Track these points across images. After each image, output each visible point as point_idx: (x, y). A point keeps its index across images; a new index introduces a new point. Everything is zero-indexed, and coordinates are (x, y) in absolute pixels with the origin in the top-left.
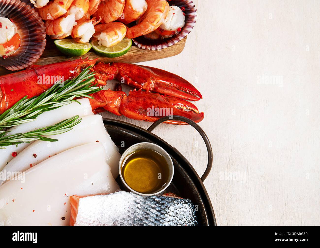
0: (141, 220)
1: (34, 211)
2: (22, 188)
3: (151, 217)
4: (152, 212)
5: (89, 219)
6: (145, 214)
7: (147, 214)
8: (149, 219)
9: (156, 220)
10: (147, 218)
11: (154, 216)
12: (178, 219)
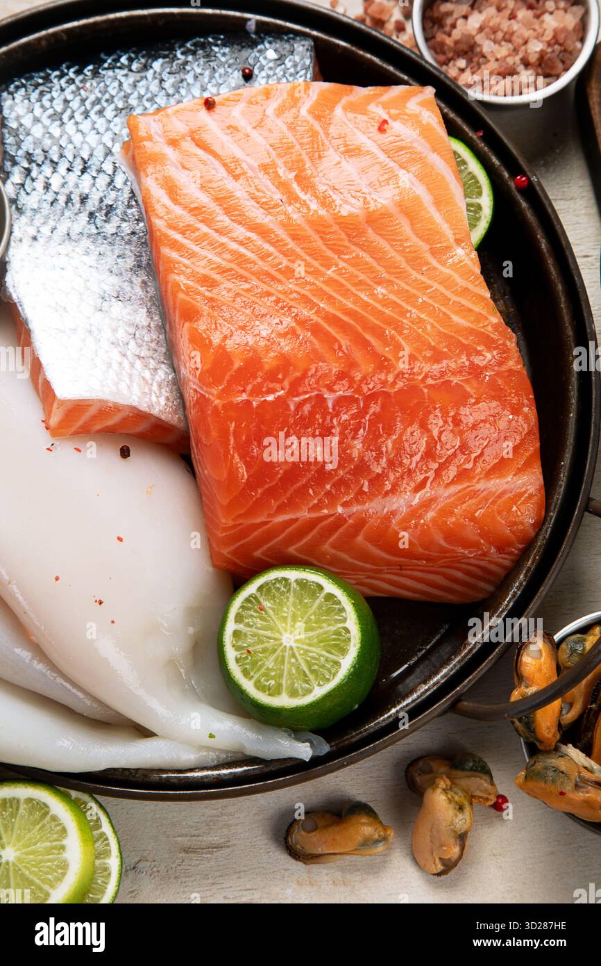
0: (91, 215)
1: (120, 539)
2: (57, 579)
3: (77, 186)
4: (63, 185)
5: (115, 366)
6: (70, 204)
7: (69, 200)
8: (86, 191)
9: (83, 171)
10: (84, 199)
11: (72, 178)
12: (68, 112)
